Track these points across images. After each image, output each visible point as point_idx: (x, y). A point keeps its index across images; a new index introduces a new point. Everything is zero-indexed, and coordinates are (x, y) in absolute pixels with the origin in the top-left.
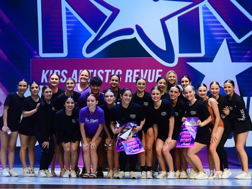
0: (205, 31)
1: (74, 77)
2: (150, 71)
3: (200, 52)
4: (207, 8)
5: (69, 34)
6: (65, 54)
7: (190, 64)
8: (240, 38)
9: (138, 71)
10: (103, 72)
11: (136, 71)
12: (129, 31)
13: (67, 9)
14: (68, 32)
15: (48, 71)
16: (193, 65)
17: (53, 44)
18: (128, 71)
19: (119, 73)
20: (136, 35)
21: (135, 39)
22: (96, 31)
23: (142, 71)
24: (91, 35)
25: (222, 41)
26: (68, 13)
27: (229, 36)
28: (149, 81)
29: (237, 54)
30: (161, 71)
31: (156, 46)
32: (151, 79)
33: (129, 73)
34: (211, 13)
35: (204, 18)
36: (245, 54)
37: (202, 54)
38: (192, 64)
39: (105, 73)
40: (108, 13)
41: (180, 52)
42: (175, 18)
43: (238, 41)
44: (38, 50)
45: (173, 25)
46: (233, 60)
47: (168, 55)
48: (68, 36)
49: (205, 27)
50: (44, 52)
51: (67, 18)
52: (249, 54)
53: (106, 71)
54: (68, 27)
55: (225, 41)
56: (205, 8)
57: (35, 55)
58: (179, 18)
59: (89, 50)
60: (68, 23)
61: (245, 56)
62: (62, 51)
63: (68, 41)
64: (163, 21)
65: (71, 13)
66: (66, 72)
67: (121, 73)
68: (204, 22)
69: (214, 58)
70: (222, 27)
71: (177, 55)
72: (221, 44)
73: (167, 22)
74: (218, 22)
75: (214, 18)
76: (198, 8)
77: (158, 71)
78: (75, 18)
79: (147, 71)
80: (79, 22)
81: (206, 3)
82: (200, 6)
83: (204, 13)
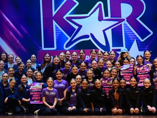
4: (126, 24)
5: (57, 38)
6: (55, 48)
8: (143, 39)
12: (87, 36)
13: (56, 26)
14: (56, 37)
17: (49, 43)
20: (90, 38)
21: (90, 40)
22: (70, 37)
26: (56, 28)
27: (138, 38)
31: (101, 44)
33: (87, 57)
34: (128, 27)
35: (125, 29)
36: (146, 47)
40: (76, 27)
41: (113, 46)
45: (109, 33)
46: (139, 51)
47: (106, 48)
48: (57, 39)
49: (125, 34)
50: (44, 47)
51: (56, 30)
52: (147, 47)
54: (56, 35)
55: (135, 41)
56: (125, 24)
57: (40, 49)
58: (112, 29)
59: (67, 46)
60: (56, 32)
62: (53, 47)
63: (57, 42)
64: (104, 31)
65: (58, 28)
68: (125, 31)
70: (134, 33)
71: (111, 48)
72: (133, 42)
74: (132, 31)
75: (130, 29)
76: (121, 24)
78: (60, 30)
81: (125, 22)
82: (123, 23)
83: (124, 27)
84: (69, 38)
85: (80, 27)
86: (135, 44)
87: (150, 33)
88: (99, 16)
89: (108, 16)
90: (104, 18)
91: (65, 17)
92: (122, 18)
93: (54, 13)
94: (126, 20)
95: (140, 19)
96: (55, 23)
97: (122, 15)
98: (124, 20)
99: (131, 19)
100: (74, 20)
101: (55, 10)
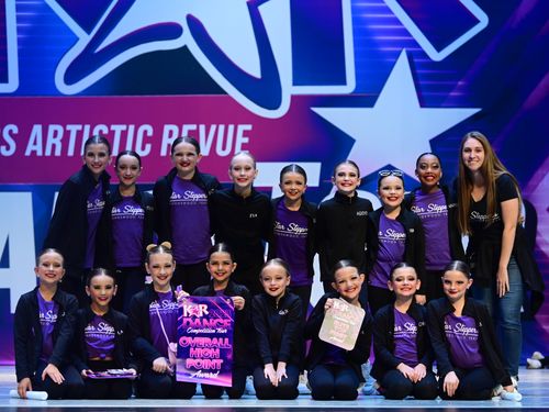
0: (356, 32)
1: (35, 143)
2: (222, 127)
3: (343, 82)
7: (320, 111)
9: (194, 127)
10: (106, 131)
11: (187, 128)
16: (326, 113)
18: (167, 128)
19: (145, 132)
23: (202, 128)
24: (78, 39)
25: (397, 55)
28: (220, 152)
29: (432, 88)
30: (249, 127)
32: (224, 148)
37: (349, 88)
38: (323, 112)
39: (112, 133)
43: (437, 56)
53: (113, 127)
61: (452, 94)
66: (15, 130)
67: (150, 133)
69: (377, 97)
73: (262, 8)
77: (241, 128)
79: (213, 127)
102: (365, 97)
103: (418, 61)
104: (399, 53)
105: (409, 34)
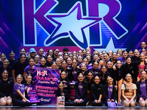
0: (102, 34)
3: (100, 44)
4: (103, 23)
6: (36, 45)
8: (118, 37)
12: (66, 34)
13: (37, 23)
14: (37, 34)
15: (28, 53)
20: (69, 36)
25: (110, 38)
26: (37, 25)
27: (114, 36)
29: (117, 44)
31: (79, 41)
34: (105, 25)
35: (102, 28)
36: (121, 45)
37: (101, 45)
40: (56, 25)
42: (88, 28)
44: (23, 43)
45: (87, 31)
46: (115, 48)
48: (37, 36)
49: (102, 32)
50: (26, 44)
51: (37, 28)
52: (123, 45)
54: (37, 32)
55: (111, 39)
56: (102, 23)
57: (21, 45)
58: (90, 27)
59: (47, 43)
60: (37, 30)
62: (34, 43)
63: (37, 39)
64: (82, 29)
65: (39, 26)
68: (102, 30)
69: (106, 47)
70: (110, 32)
71: (89, 45)
73: (84, 30)
74: (108, 30)
75: (107, 27)
76: (99, 23)
78: (41, 28)
80: (42, 30)
81: (102, 21)
82: (100, 22)
83: (101, 25)
84: (50, 36)
85: (60, 25)
86: (111, 42)
87: (126, 32)
88: (77, 15)
89: (86, 15)
90: (83, 17)
91: (45, 16)
92: (100, 17)
93: (35, 11)
94: (103, 19)
95: (116, 18)
96: (35, 21)
97: (99, 14)
98: (101, 19)
99: (108, 18)
100: (54, 18)
101: (36, 9)
102: (104, 46)
103: (114, 39)
104: (111, 38)
105: (112, 34)
